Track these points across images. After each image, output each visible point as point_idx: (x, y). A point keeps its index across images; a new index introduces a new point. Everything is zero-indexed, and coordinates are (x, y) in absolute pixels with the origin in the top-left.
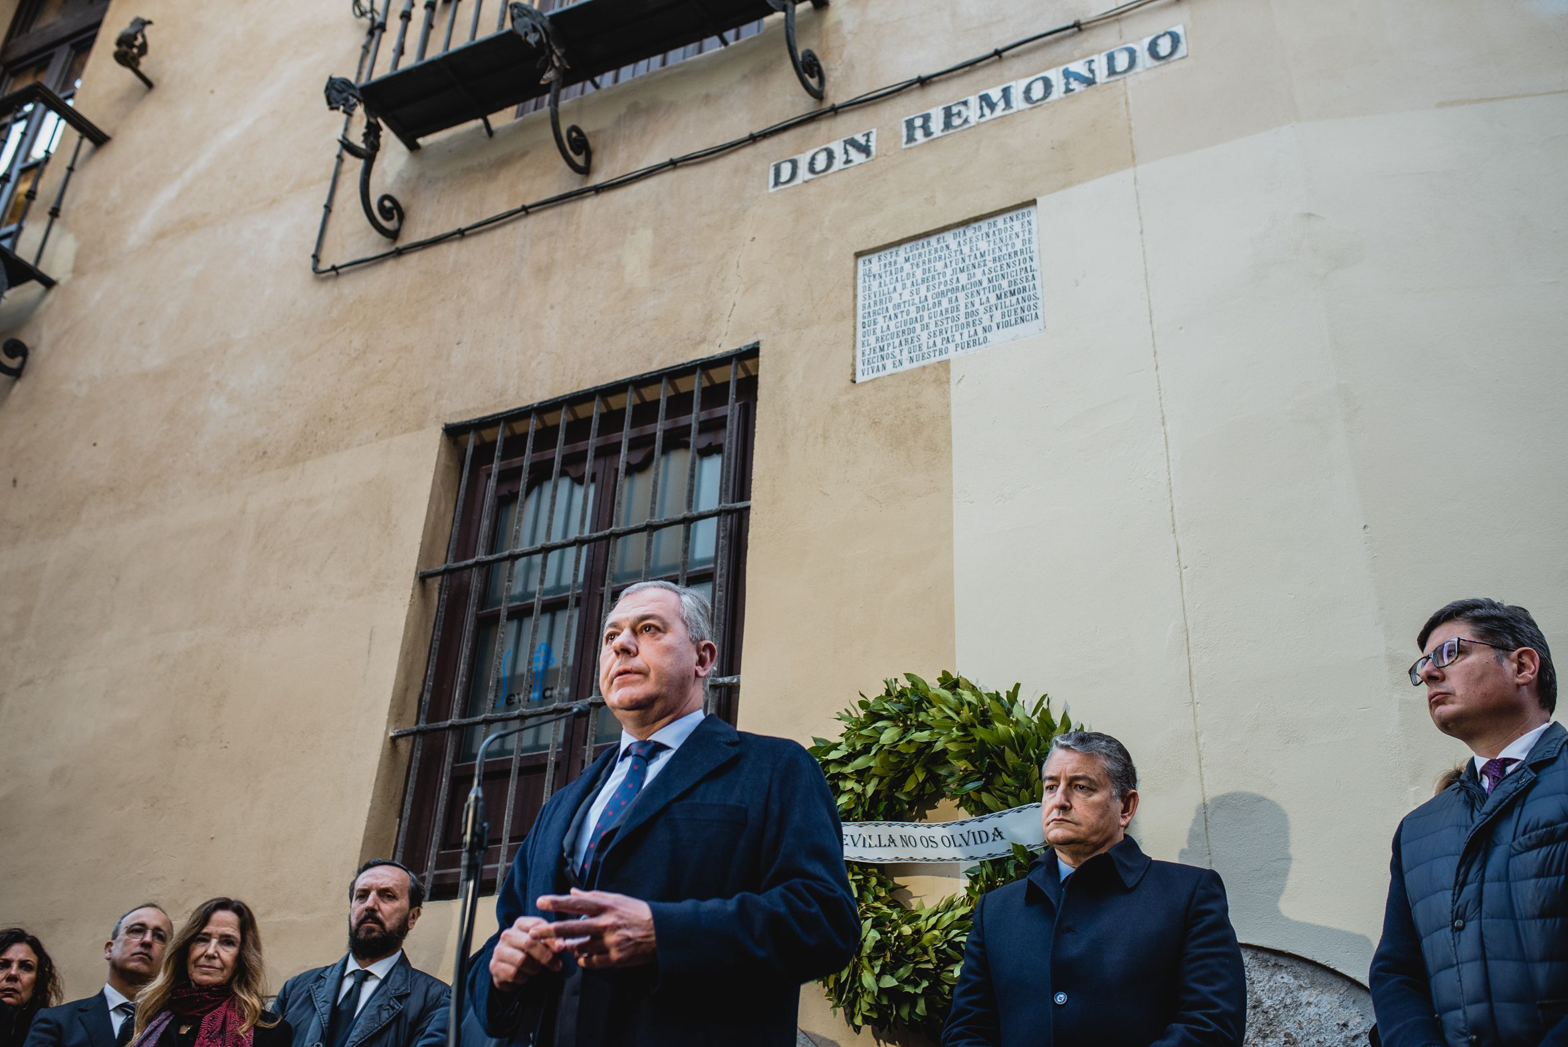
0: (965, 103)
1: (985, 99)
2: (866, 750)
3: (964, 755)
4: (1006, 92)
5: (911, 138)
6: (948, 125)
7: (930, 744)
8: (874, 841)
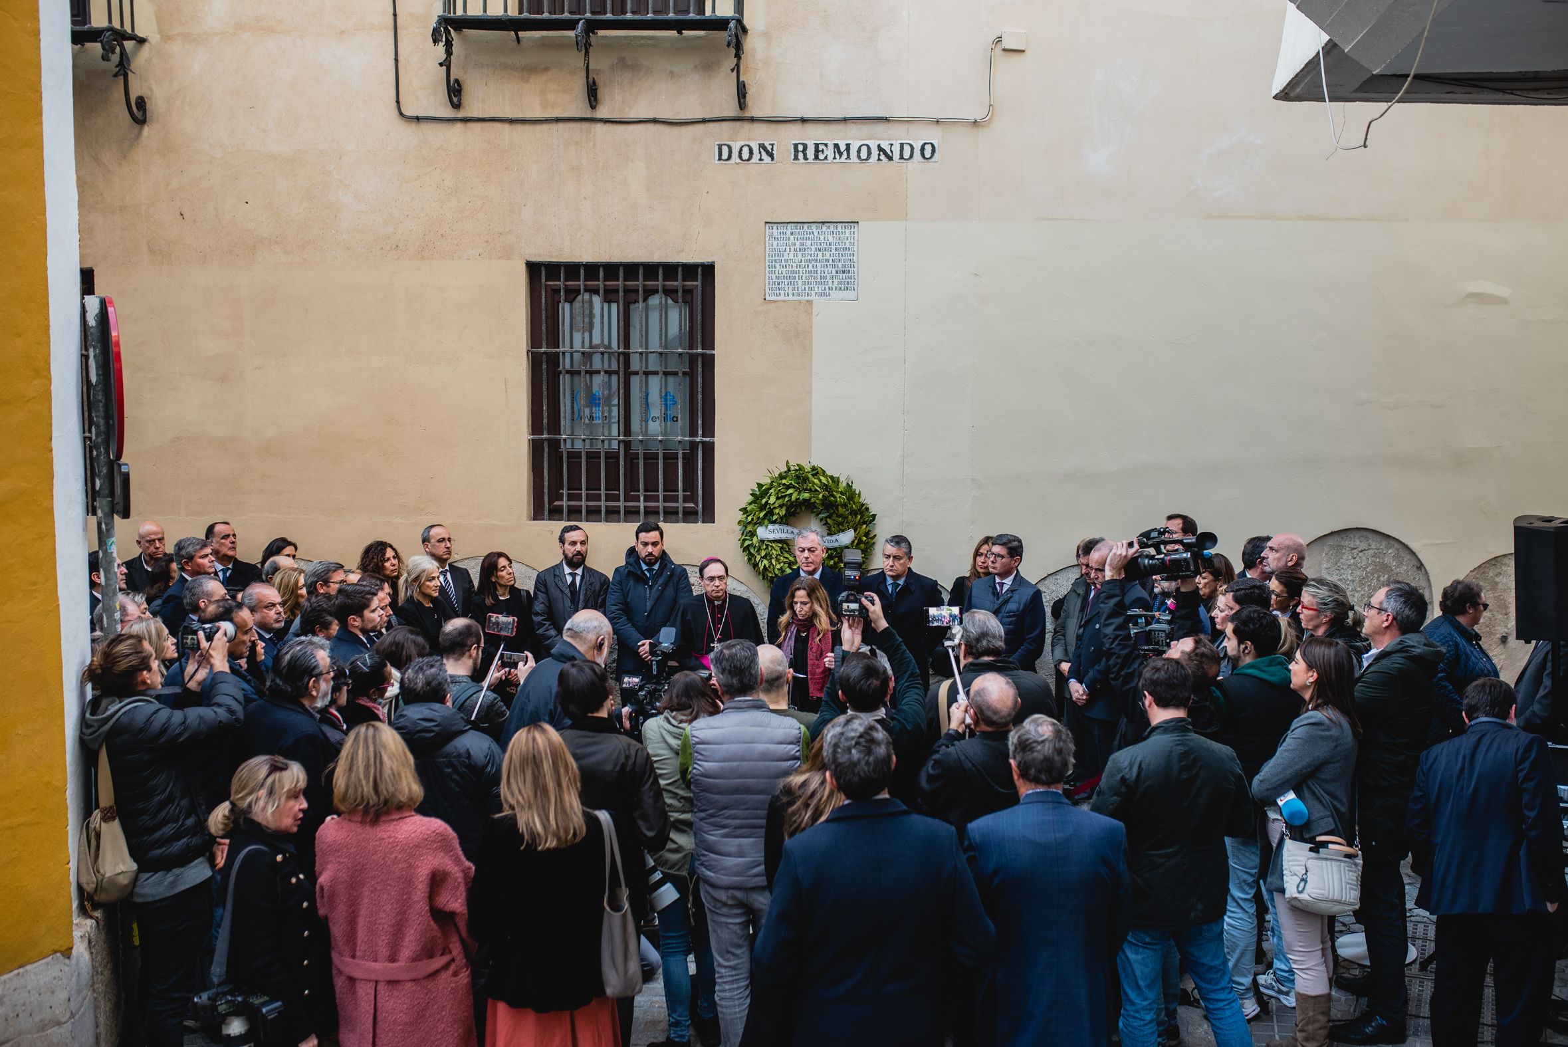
0: (826, 145)
1: (836, 146)
2: (784, 497)
3: (822, 504)
4: (848, 146)
5: (796, 158)
6: (816, 157)
7: (810, 499)
8: (785, 531)
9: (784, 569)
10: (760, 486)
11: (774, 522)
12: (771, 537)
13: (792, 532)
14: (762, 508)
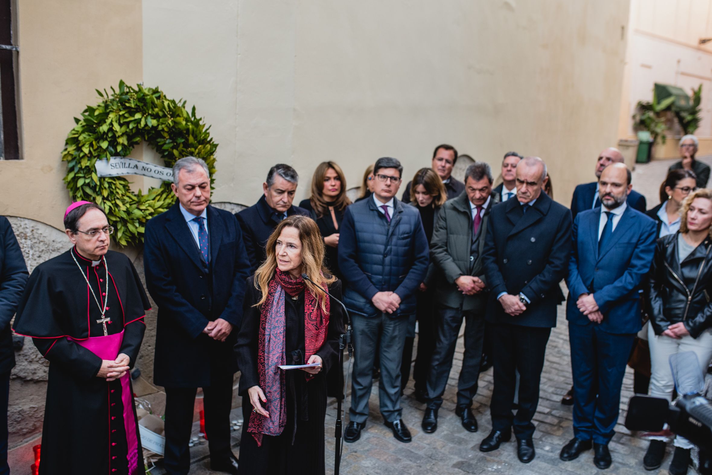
8: (127, 165)
9: (130, 210)
10: (90, 110)
11: (116, 154)
12: (115, 172)
13: (136, 166)
14: (101, 137)
